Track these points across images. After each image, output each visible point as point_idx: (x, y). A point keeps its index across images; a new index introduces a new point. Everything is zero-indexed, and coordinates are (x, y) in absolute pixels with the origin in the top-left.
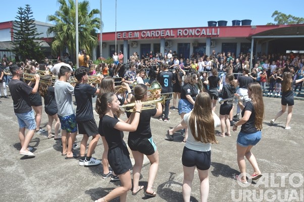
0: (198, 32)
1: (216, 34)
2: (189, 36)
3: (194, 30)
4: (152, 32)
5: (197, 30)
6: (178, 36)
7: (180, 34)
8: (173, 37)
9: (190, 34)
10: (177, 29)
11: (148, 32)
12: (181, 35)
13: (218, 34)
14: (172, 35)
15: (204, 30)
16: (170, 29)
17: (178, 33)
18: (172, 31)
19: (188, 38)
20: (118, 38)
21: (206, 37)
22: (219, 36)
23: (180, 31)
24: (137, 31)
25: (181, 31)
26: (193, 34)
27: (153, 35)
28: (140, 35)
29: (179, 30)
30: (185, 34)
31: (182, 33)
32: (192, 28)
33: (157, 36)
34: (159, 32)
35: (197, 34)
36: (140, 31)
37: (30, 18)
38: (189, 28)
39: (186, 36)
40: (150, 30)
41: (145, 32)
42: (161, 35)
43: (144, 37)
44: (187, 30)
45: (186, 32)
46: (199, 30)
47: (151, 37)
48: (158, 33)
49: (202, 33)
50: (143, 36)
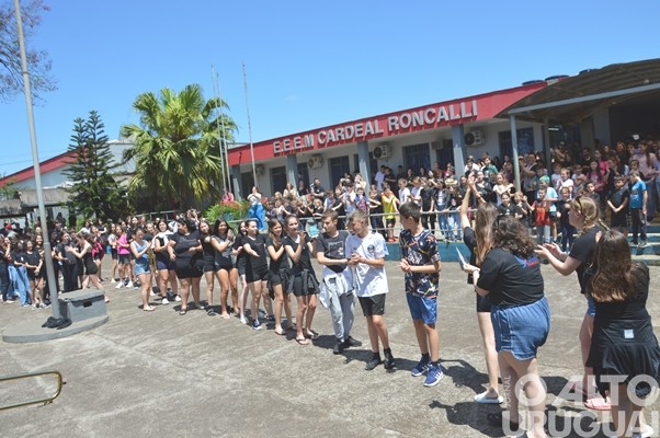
0: (431, 115)
1: (470, 115)
2: (414, 128)
3: (421, 112)
4: (337, 130)
5: (428, 111)
6: (390, 133)
7: (393, 127)
8: (380, 135)
9: (415, 125)
10: (386, 116)
11: (331, 131)
12: (397, 128)
13: (475, 114)
14: (378, 131)
15: (443, 109)
16: (372, 119)
17: (391, 124)
18: (376, 121)
19: (411, 132)
20: (276, 152)
21: (449, 126)
22: (478, 119)
23: (393, 121)
24: (308, 133)
25: (396, 118)
26: (421, 123)
27: (340, 137)
28: (316, 139)
29: (390, 118)
30: (404, 126)
31: (398, 123)
32: (417, 110)
33: (348, 137)
34: (352, 127)
35: (429, 121)
36: (315, 132)
37: (98, 137)
38: (410, 111)
39: (407, 130)
40: (333, 127)
41: (324, 133)
42: (357, 135)
43: (323, 145)
44: (408, 116)
45: (405, 119)
46: (434, 111)
47: (337, 143)
48: (349, 130)
49: (439, 118)
50: (321, 142)
